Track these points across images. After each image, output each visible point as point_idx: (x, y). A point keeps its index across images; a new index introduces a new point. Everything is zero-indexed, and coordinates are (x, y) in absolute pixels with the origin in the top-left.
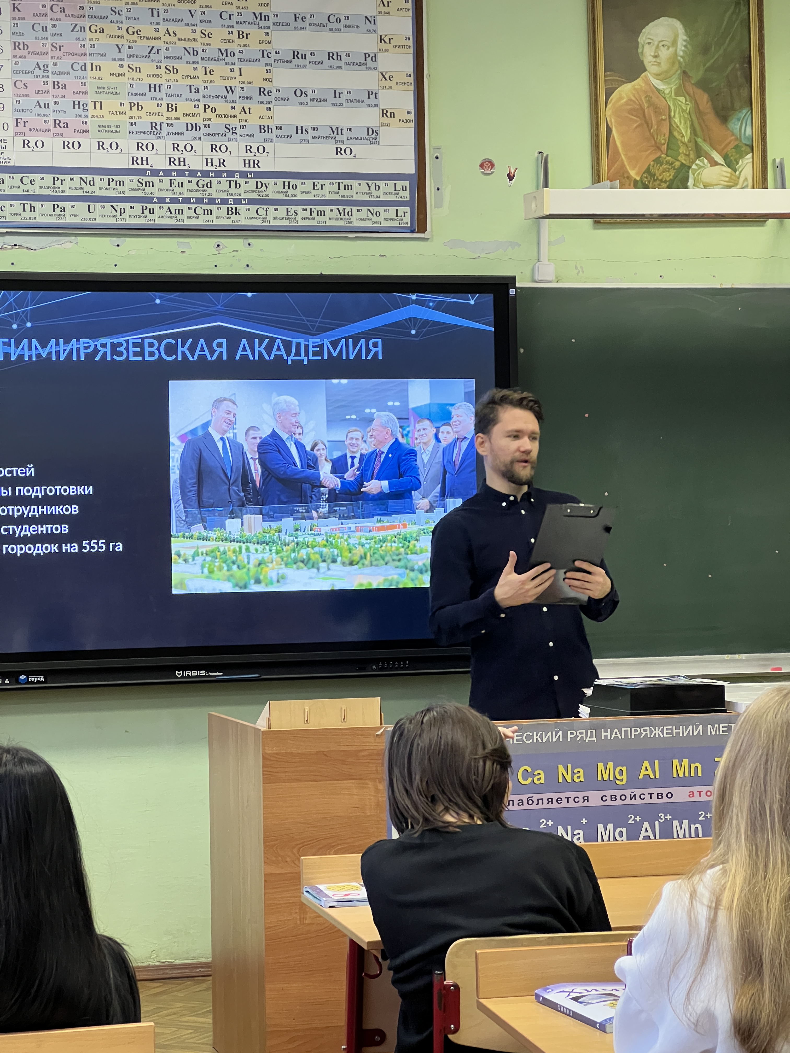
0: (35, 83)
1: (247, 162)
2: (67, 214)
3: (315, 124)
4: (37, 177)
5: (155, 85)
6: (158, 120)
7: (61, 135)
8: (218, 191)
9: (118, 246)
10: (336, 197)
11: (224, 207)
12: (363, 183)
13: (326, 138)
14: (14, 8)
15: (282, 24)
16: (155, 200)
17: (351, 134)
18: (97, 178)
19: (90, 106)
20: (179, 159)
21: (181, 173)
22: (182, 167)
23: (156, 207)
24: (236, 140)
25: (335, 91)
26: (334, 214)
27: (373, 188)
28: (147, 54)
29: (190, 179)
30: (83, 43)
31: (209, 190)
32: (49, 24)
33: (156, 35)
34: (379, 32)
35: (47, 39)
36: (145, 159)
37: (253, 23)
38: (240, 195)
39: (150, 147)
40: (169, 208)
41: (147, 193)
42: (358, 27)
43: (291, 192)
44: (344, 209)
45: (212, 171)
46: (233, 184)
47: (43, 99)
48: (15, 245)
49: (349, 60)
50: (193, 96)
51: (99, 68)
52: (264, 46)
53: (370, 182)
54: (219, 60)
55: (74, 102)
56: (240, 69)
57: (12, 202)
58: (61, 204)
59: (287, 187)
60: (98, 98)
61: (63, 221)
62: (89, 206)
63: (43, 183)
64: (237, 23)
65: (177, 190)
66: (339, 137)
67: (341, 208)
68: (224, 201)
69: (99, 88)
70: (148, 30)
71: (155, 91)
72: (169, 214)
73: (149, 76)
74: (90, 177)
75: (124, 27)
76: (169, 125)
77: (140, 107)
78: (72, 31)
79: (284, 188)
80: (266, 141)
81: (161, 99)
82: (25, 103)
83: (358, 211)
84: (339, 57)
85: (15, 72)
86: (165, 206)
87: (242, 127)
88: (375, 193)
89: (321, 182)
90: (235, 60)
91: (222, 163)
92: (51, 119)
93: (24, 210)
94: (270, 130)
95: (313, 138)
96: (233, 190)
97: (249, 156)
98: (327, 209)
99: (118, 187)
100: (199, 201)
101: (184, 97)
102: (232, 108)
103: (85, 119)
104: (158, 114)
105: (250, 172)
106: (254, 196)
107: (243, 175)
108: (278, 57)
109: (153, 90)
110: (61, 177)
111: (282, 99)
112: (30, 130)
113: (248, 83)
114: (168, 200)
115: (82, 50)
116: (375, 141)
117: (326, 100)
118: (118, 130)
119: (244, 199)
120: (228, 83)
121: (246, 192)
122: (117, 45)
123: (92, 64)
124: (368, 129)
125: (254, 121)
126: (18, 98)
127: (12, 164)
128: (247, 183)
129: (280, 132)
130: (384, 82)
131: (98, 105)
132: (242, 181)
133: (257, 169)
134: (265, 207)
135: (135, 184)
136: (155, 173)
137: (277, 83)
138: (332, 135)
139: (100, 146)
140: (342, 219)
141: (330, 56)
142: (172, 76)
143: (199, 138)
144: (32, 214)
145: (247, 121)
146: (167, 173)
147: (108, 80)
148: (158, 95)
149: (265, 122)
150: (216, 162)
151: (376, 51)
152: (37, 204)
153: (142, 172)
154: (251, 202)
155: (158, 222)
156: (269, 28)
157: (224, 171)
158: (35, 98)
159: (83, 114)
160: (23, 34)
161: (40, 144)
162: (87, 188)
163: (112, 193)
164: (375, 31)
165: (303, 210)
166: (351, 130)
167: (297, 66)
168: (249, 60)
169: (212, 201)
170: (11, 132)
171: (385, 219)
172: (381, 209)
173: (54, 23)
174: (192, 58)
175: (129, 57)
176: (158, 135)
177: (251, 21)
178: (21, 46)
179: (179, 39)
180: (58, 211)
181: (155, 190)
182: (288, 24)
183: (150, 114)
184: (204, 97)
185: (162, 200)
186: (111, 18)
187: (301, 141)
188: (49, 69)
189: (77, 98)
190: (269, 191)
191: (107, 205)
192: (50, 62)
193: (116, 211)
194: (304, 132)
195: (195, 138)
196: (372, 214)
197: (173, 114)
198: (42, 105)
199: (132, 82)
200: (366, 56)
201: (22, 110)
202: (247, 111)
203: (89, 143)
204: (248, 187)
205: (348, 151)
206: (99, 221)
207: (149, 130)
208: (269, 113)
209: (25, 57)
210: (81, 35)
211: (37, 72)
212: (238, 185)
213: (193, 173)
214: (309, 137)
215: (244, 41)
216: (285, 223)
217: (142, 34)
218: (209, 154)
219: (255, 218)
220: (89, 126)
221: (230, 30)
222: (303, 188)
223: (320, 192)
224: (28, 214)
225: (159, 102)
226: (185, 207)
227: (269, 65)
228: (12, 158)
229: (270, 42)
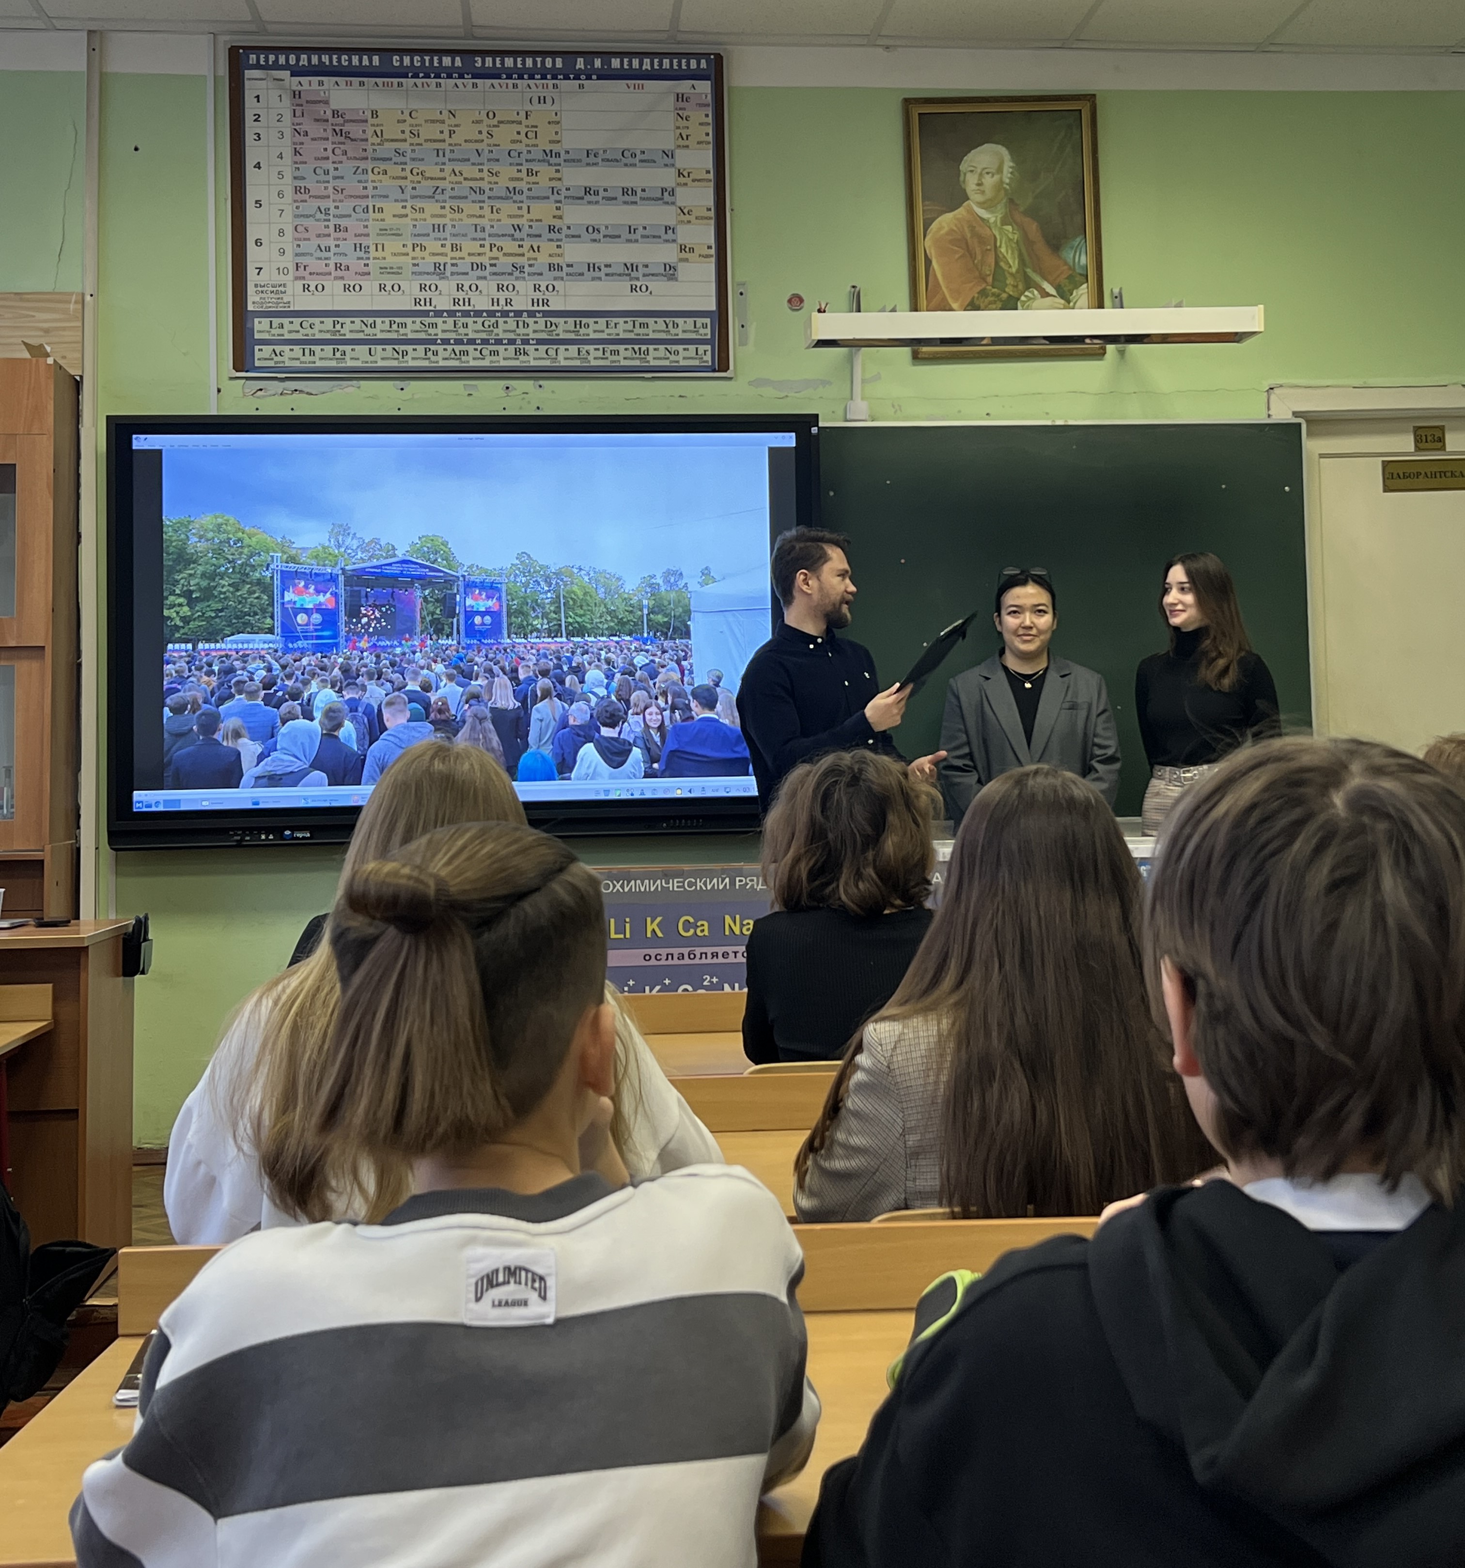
0: (316, 226)
1: (535, 301)
2: (348, 357)
3: (608, 261)
4: (317, 321)
5: (439, 225)
6: (441, 260)
7: (342, 278)
8: (505, 331)
9: (402, 389)
10: (631, 336)
11: (511, 348)
12: (660, 320)
13: (620, 275)
14: (296, 152)
15: (573, 161)
16: (439, 341)
17: (647, 271)
18: (379, 320)
19: (373, 248)
20: (464, 299)
21: (466, 314)
22: (467, 308)
23: (440, 348)
24: (524, 278)
25: (630, 227)
26: (629, 354)
27: (670, 325)
28: (431, 194)
29: (475, 319)
30: (365, 185)
31: (496, 331)
32: (331, 167)
33: (442, 175)
34: (678, 165)
35: (328, 182)
36: (428, 300)
37: (544, 161)
38: (528, 335)
39: (433, 287)
40: (453, 350)
41: (430, 335)
42: (655, 162)
43: (583, 331)
44: (640, 349)
45: (498, 311)
46: (521, 324)
47: (324, 243)
48: (296, 390)
49: (644, 195)
50: (480, 235)
51: (381, 210)
52: (554, 184)
53: (667, 320)
54: (507, 198)
55: (355, 244)
56: (529, 207)
57: (291, 347)
58: (341, 347)
59: (578, 326)
60: (380, 240)
61: (343, 365)
62: (370, 349)
63: (323, 327)
64: (527, 161)
65: (462, 331)
66: (634, 274)
67: (636, 347)
68: (512, 342)
69: (381, 230)
70: (433, 171)
71: (439, 231)
72: (453, 356)
73: (433, 216)
74: (371, 320)
75: (408, 168)
76: (453, 265)
77: (423, 248)
78: (355, 173)
79: (575, 327)
80: (555, 279)
81: (445, 239)
82: (305, 247)
83: (655, 349)
84: (634, 192)
85: (296, 216)
86: (450, 348)
87: (530, 266)
88: (673, 331)
89: (615, 320)
90: (523, 197)
91: (508, 302)
92: (332, 263)
93: (304, 355)
94: (560, 268)
95: (607, 275)
96: (521, 330)
97: (538, 295)
98: (621, 348)
99: (400, 329)
100: (485, 342)
101: (470, 236)
102: (519, 246)
103: (366, 262)
104: (441, 254)
105: (539, 312)
106: (544, 336)
107: (532, 314)
108: (568, 193)
109: (436, 230)
110: (341, 320)
111: (573, 236)
112: (310, 274)
113: (537, 220)
114: (452, 342)
115: (365, 193)
116: (672, 278)
117: (619, 237)
118: (400, 271)
119: (533, 339)
120: (516, 221)
121: (535, 331)
122: (400, 187)
123: (374, 206)
124: (665, 265)
125: (543, 259)
126: (299, 243)
127: (292, 309)
128: (536, 322)
129: (570, 270)
130: (682, 217)
131: (380, 247)
132: (530, 321)
133: (546, 308)
134: (555, 347)
135: (418, 326)
136: (439, 314)
137: (567, 220)
138: (627, 272)
139: (382, 288)
140: (637, 358)
141: (625, 191)
142: (457, 216)
143: (485, 278)
144: (312, 358)
145: (536, 259)
146: (451, 313)
147: (390, 221)
148: (441, 235)
149: (556, 260)
150: (502, 302)
151: (674, 185)
152: (317, 348)
153: (425, 313)
154: (540, 342)
155: (442, 363)
156: (560, 165)
157: (511, 311)
158: (316, 242)
159: (365, 256)
160: (304, 178)
161: (320, 288)
162: (368, 330)
163: (394, 336)
164: (673, 165)
165: (596, 349)
166: (647, 266)
167: (589, 203)
168: (538, 198)
169: (499, 342)
170: (291, 276)
171: (684, 358)
172: (680, 348)
173: (336, 166)
174: (478, 197)
175: (413, 197)
176: (442, 276)
177: (541, 158)
178: (302, 191)
179: (465, 179)
180: (338, 355)
181: (439, 331)
182: (579, 161)
183: (434, 254)
184: (490, 235)
185: (446, 342)
186: (394, 160)
187: (593, 279)
188: (331, 212)
189: (358, 241)
190: (560, 330)
191: (389, 348)
192: (332, 205)
193: (398, 353)
194: (596, 269)
195: (480, 278)
196: (670, 353)
197: (457, 254)
198: (323, 249)
199: (415, 223)
200: (663, 190)
201: (303, 254)
202: (536, 249)
203: (370, 285)
204: (536, 327)
205: (644, 288)
206: (381, 364)
207: (432, 270)
208: (559, 251)
209: (306, 201)
210: (363, 177)
211: (319, 216)
212: (526, 325)
213: (478, 313)
214: (602, 274)
215: (533, 179)
216: (577, 363)
217: (427, 175)
218: (496, 295)
219: (544, 359)
220: (370, 269)
221: (519, 168)
222: (597, 327)
223: (614, 331)
224: (307, 358)
225: (444, 242)
226: (470, 348)
227: (560, 202)
228: (292, 303)
229: (560, 179)
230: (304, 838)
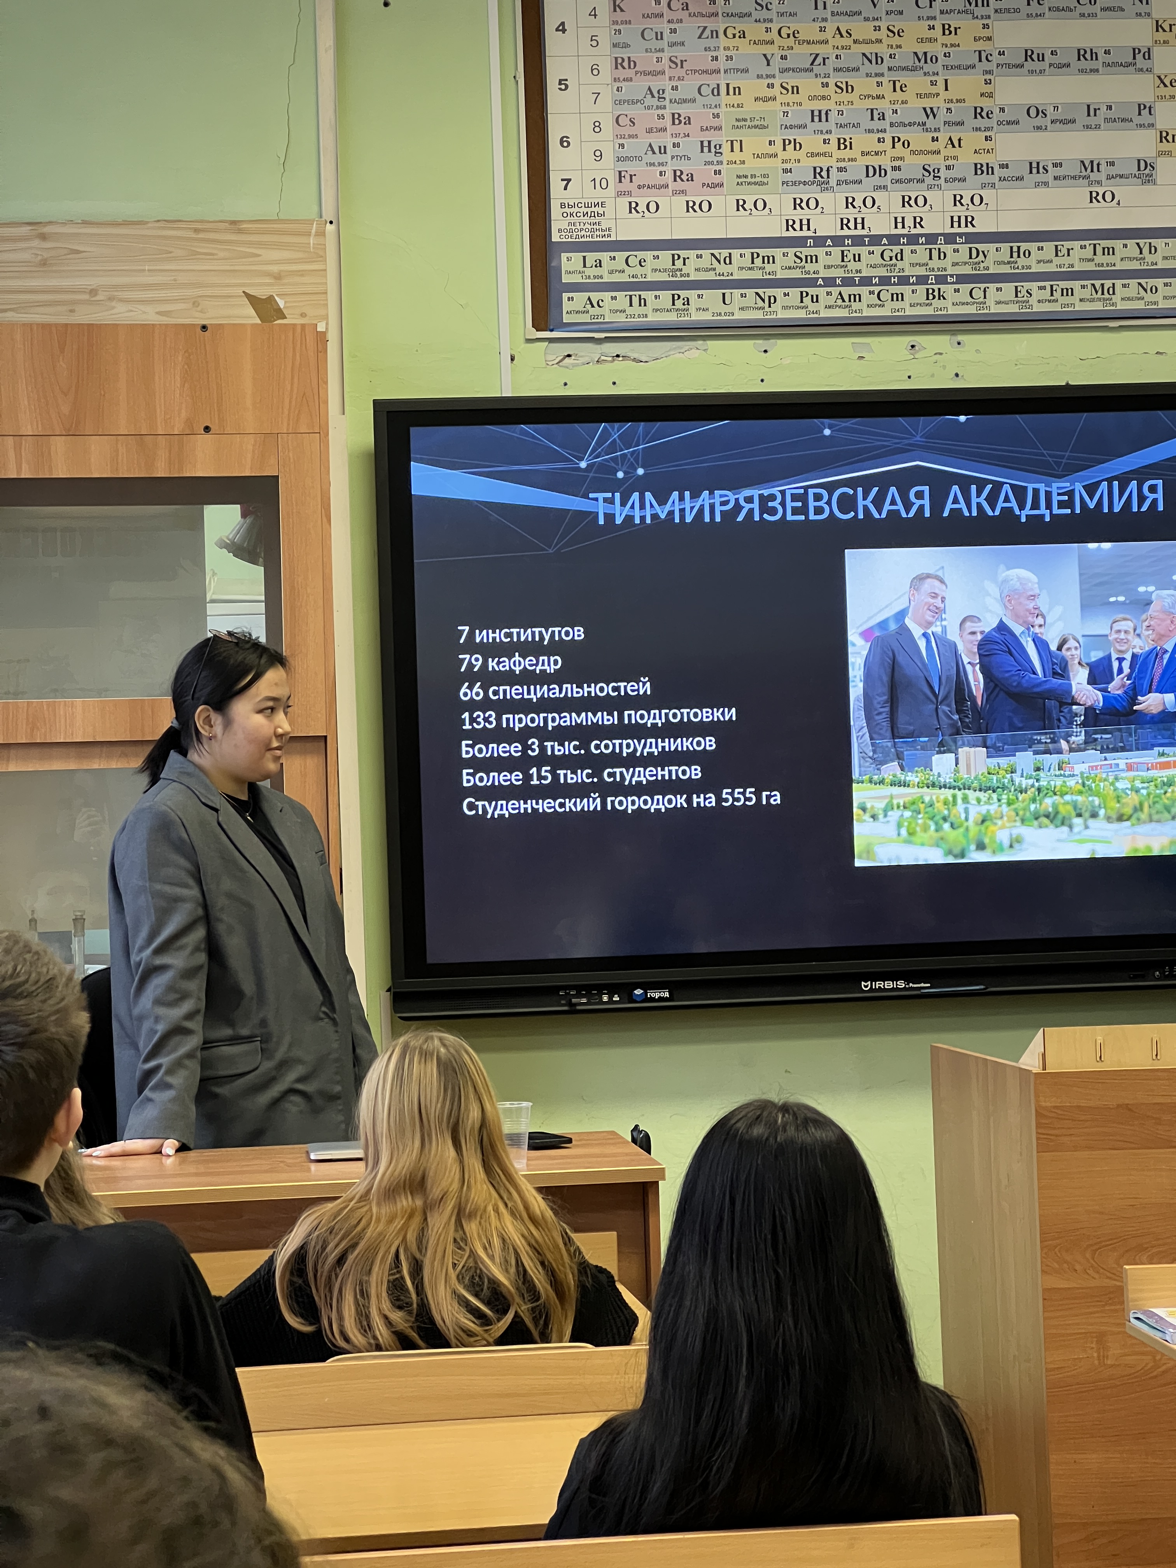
0: (646, 117)
1: (956, 219)
2: (692, 307)
3: (1057, 158)
4: (648, 255)
5: (820, 112)
6: (823, 162)
7: (683, 192)
8: (912, 265)
9: (765, 351)
10: (1090, 267)
11: (921, 289)
12: (1131, 243)
13: (1074, 178)
14: (616, 7)
15: (1008, 11)
16: (820, 282)
17: (1113, 171)
18: (736, 253)
19: (726, 148)
20: (856, 219)
21: (858, 241)
22: (859, 232)
23: (821, 292)
24: (939, 187)
25: (1089, 106)
26: (1087, 293)
27: (1146, 250)
28: (808, 66)
29: (871, 248)
30: (714, 54)
31: (900, 264)
32: (666, 28)
33: (822, 36)
34: (1155, 15)
35: (662, 50)
36: (805, 222)
37: (966, 12)
38: (945, 270)
39: (812, 204)
40: (840, 294)
41: (808, 273)
42: (1123, 10)
43: (1022, 261)
44: (1103, 285)
45: (903, 236)
46: (935, 254)
47: (657, 141)
48: (618, 356)
49: (1109, 59)
50: (877, 124)
51: (738, 91)
52: (981, 45)
53: (1142, 242)
54: (914, 69)
55: (702, 142)
56: (946, 81)
57: (614, 294)
58: (683, 294)
59: (1015, 255)
60: (736, 135)
61: (686, 318)
62: (724, 294)
63: (658, 264)
64: (942, 12)
65: (853, 266)
66: (1094, 176)
67: (1098, 283)
68: (922, 280)
69: (737, 120)
70: (807, 31)
71: (820, 121)
72: (840, 302)
73: (812, 98)
74: (725, 253)
75: (775, 27)
76: (840, 170)
77: (797, 146)
78: (700, 37)
79: (1012, 257)
80: (984, 186)
81: (829, 132)
82: (633, 147)
83: (1124, 286)
84: (1094, 56)
85: (619, 102)
86: (835, 291)
87: (948, 168)
88: (1149, 258)
89: (1068, 244)
90: (939, 67)
91: (918, 222)
92: (669, 170)
93: (631, 305)
94: (990, 170)
95: (1055, 178)
96: (935, 263)
97: (959, 211)
98: (1076, 285)
99: (766, 265)
100: (885, 281)
101: (863, 127)
102: (933, 140)
103: (718, 168)
104: (824, 154)
105: (961, 235)
106: (967, 270)
107: (950, 239)
108: (1002, 59)
109: (816, 119)
110: (683, 253)
111: (1008, 123)
112: (639, 187)
113: (958, 101)
114: (838, 281)
115: (714, 65)
116: (1149, 180)
117: (1074, 121)
118: (765, 180)
119: (952, 276)
120: (928, 103)
121: (955, 264)
122: (765, 55)
123: (728, 85)
124: (1139, 161)
125: (966, 158)
126: (621, 141)
127: (613, 238)
128: (956, 251)
129: (1005, 173)
130: (1163, 91)
131: (737, 146)
132: (948, 249)
133: (970, 229)
134: (983, 286)
135: (791, 260)
136: (820, 241)
137: (1001, 99)
138: (1084, 173)
139: (740, 205)
140: (1100, 299)
141: (1081, 54)
142: (845, 97)
143: (885, 187)
144: (642, 310)
145: (955, 158)
146: (838, 241)
147: (751, 108)
148: (824, 126)
149: (983, 159)
150: (909, 222)
151: (1150, 44)
152: (648, 295)
153: (801, 242)
154: (962, 279)
155: (825, 314)
156: (989, 17)
157: (922, 235)
158: (645, 140)
159: (715, 159)
160: (627, 46)
161: (653, 207)
162: (722, 268)
163: (757, 275)
164: (1149, 15)
165: (1040, 288)
166: (1112, 164)
167: (1031, 72)
168: (959, 67)
169: (904, 281)
170: (611, 191)
171: (1165, 298)
172: (1159, 282)
173: (673, 26)
174: (874, 68)
175: (783, 71)
176: (824, 186)
177: (962, 8)
178: (626, 64)
179: (855, 42)
180: (679, 304)
181: (819, 266)
182: (1017, 11)
183: (813, 155)
184: (892, 125)
185: (830, 282)
186: (756, 15)
187: (1037, 185)
188: (666, 95)
189: (706, 137)
190: (989, 262)
191: (751, 293)
192: (668, 85)
193: (763, 301)
194: (1041, 170)
195: (878, 188)
196: (1146, 290)
197: (846, 154)
198: (657, 150)
199: (786, 109)
200: (1135, 51)
201: (627, 159)
202: (956, 144)
203: (723, 202)
204: (957, 257)
205: (1108, 197)
206: (739, 316)
207: (811, 178)
208: (988, 145)
209: (631, 80)
210: (711, 43)
211: (649, 101)
212: (942, 255)
213: (875, 240)
214: (1049, 177)
215: (951, 39)
216: (1013, 309)
217: (801, 37)
218: (899, 211)
219: (967, 304)
220: (724, 178)
221: (931, 23)
222: (1041, 255)
223: (1066, 260)
224: (636, 309)
225: (827, 137)
226: (864, 290)
227: (990, 72)
228: (613, 230)
229: (989, 39)
230: (661, 999)
